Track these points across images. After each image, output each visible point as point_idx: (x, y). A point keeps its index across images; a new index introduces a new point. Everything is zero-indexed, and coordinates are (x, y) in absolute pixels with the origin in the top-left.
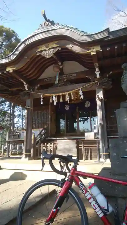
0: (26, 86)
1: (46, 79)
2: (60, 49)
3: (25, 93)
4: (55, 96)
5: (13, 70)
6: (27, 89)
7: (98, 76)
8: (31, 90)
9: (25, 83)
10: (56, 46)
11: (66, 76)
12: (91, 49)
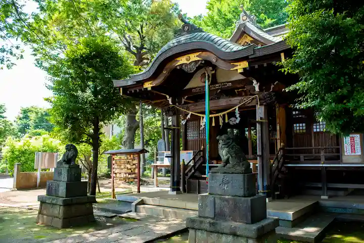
0: (170, 100)
1: (195, 88)
2: (203, 62)
3: (169, 107)
5: (152, 87)
6: (170, 103)
7: (257, 89)
8: (177, 104)
9: (168, 97)
10: (198, 59)
11: (220, 86)
12: (237, 66)
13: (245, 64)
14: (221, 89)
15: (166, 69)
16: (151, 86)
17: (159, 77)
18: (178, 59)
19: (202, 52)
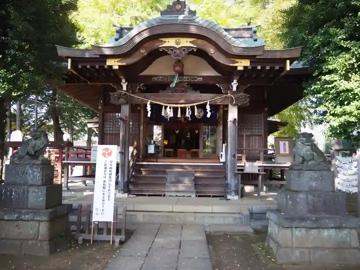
0: (124, 85)
1: (156, 76)
4: (170, 108)
6: (125, 88)
7: (235, 89)
8: (130, 91)
10: (191, 45)
11: (188, 79)
12: (238, 62)
13: (247, 63)
14: (188, 82)
15: (146, 48)
16: (120, 64)
17: (134, 55)
18: (163, 39)
19: (198, 38)
